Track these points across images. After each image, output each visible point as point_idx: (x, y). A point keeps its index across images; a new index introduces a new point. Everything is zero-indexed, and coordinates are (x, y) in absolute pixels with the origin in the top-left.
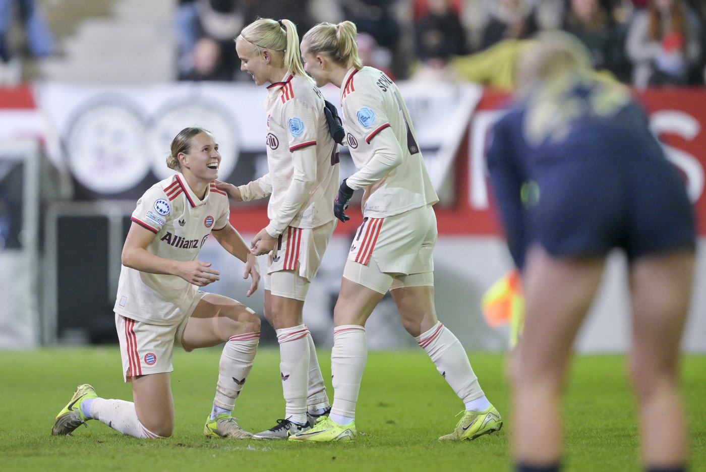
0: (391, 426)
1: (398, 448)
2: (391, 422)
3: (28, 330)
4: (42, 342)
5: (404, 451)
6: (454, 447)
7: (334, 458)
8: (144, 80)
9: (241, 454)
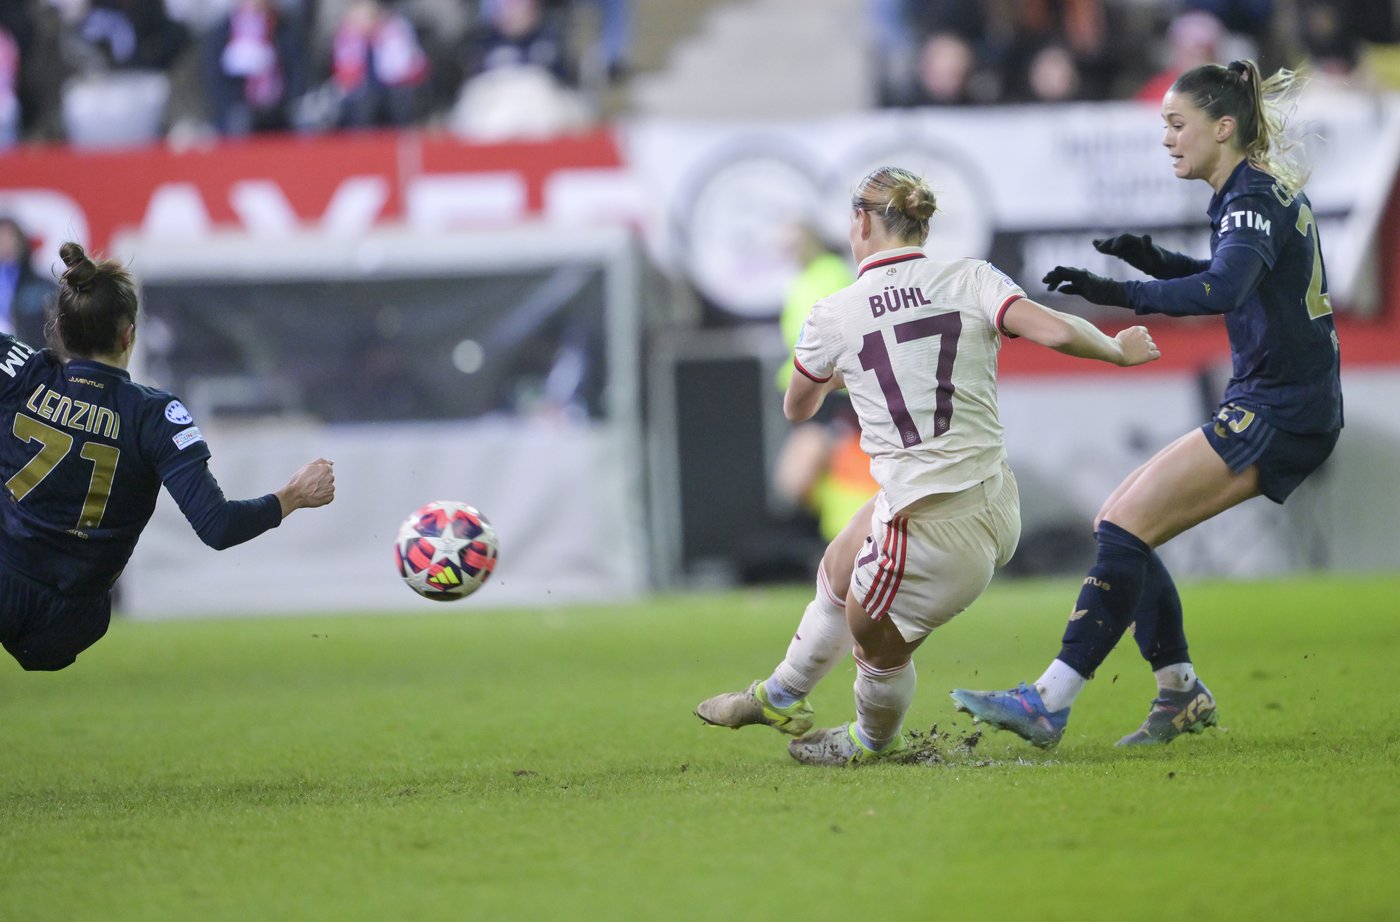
0: (1273, 713)
1: (1287, 753)
2: (1274, 706)
3: (626, 565)
4: (654, 584)
5: (1298, 758)
6: (1387, 747)
7: (1171, 775)
8: (815, 110)
9: (1006, 774)
